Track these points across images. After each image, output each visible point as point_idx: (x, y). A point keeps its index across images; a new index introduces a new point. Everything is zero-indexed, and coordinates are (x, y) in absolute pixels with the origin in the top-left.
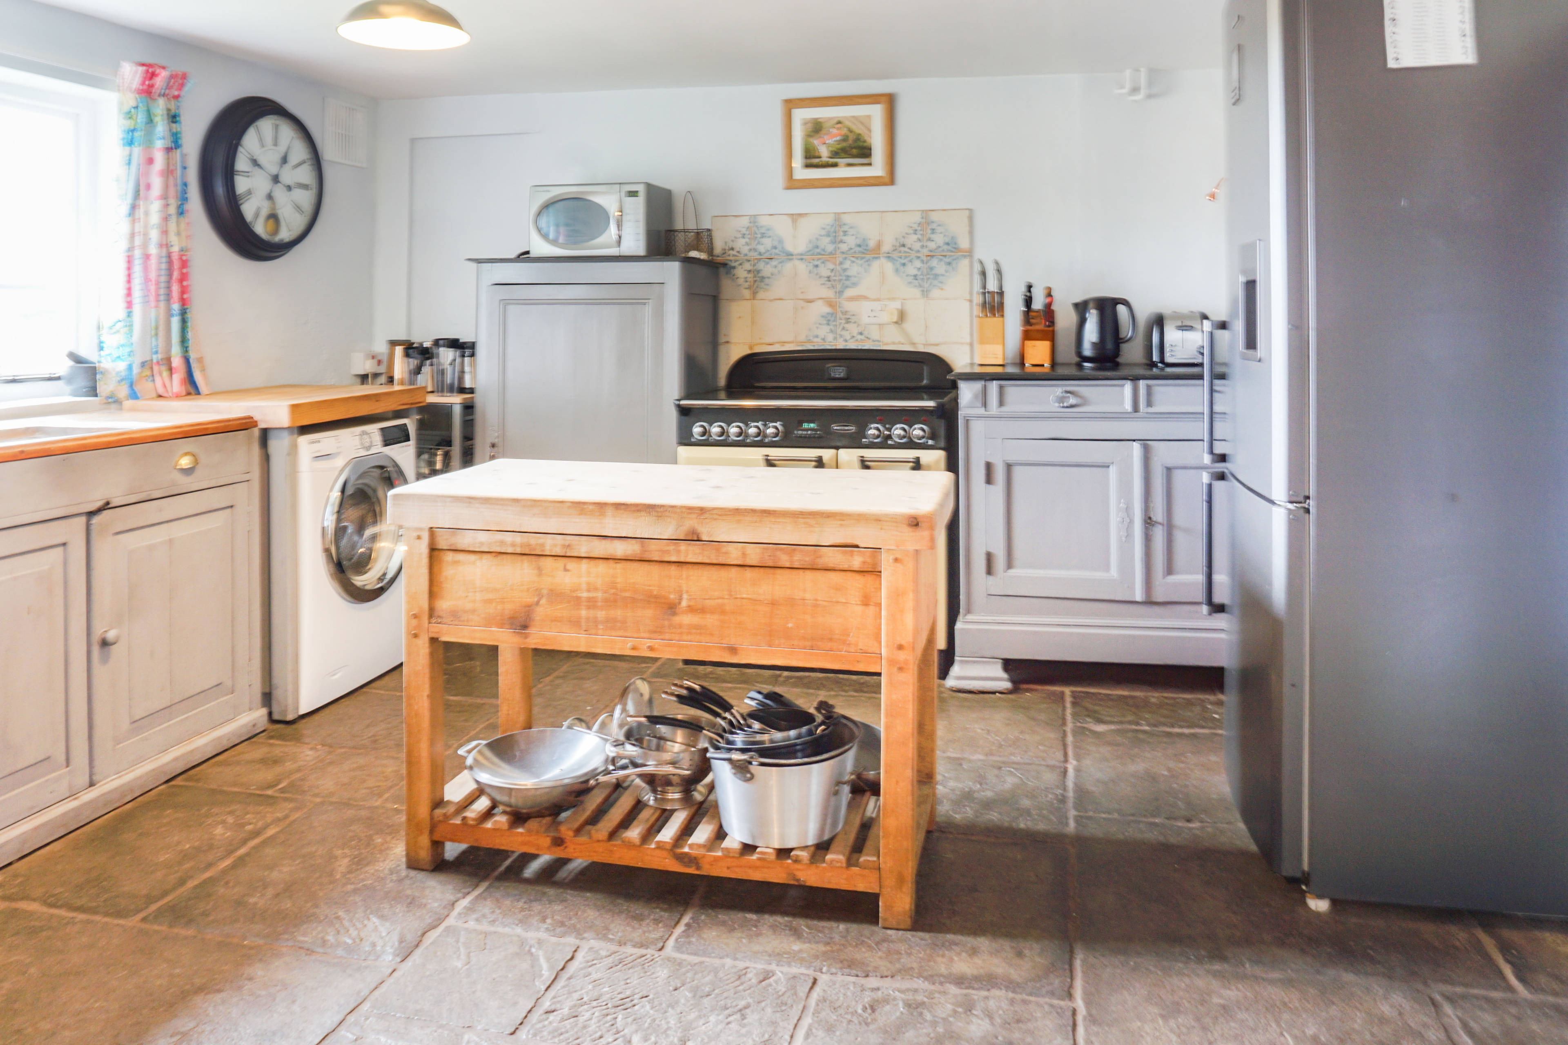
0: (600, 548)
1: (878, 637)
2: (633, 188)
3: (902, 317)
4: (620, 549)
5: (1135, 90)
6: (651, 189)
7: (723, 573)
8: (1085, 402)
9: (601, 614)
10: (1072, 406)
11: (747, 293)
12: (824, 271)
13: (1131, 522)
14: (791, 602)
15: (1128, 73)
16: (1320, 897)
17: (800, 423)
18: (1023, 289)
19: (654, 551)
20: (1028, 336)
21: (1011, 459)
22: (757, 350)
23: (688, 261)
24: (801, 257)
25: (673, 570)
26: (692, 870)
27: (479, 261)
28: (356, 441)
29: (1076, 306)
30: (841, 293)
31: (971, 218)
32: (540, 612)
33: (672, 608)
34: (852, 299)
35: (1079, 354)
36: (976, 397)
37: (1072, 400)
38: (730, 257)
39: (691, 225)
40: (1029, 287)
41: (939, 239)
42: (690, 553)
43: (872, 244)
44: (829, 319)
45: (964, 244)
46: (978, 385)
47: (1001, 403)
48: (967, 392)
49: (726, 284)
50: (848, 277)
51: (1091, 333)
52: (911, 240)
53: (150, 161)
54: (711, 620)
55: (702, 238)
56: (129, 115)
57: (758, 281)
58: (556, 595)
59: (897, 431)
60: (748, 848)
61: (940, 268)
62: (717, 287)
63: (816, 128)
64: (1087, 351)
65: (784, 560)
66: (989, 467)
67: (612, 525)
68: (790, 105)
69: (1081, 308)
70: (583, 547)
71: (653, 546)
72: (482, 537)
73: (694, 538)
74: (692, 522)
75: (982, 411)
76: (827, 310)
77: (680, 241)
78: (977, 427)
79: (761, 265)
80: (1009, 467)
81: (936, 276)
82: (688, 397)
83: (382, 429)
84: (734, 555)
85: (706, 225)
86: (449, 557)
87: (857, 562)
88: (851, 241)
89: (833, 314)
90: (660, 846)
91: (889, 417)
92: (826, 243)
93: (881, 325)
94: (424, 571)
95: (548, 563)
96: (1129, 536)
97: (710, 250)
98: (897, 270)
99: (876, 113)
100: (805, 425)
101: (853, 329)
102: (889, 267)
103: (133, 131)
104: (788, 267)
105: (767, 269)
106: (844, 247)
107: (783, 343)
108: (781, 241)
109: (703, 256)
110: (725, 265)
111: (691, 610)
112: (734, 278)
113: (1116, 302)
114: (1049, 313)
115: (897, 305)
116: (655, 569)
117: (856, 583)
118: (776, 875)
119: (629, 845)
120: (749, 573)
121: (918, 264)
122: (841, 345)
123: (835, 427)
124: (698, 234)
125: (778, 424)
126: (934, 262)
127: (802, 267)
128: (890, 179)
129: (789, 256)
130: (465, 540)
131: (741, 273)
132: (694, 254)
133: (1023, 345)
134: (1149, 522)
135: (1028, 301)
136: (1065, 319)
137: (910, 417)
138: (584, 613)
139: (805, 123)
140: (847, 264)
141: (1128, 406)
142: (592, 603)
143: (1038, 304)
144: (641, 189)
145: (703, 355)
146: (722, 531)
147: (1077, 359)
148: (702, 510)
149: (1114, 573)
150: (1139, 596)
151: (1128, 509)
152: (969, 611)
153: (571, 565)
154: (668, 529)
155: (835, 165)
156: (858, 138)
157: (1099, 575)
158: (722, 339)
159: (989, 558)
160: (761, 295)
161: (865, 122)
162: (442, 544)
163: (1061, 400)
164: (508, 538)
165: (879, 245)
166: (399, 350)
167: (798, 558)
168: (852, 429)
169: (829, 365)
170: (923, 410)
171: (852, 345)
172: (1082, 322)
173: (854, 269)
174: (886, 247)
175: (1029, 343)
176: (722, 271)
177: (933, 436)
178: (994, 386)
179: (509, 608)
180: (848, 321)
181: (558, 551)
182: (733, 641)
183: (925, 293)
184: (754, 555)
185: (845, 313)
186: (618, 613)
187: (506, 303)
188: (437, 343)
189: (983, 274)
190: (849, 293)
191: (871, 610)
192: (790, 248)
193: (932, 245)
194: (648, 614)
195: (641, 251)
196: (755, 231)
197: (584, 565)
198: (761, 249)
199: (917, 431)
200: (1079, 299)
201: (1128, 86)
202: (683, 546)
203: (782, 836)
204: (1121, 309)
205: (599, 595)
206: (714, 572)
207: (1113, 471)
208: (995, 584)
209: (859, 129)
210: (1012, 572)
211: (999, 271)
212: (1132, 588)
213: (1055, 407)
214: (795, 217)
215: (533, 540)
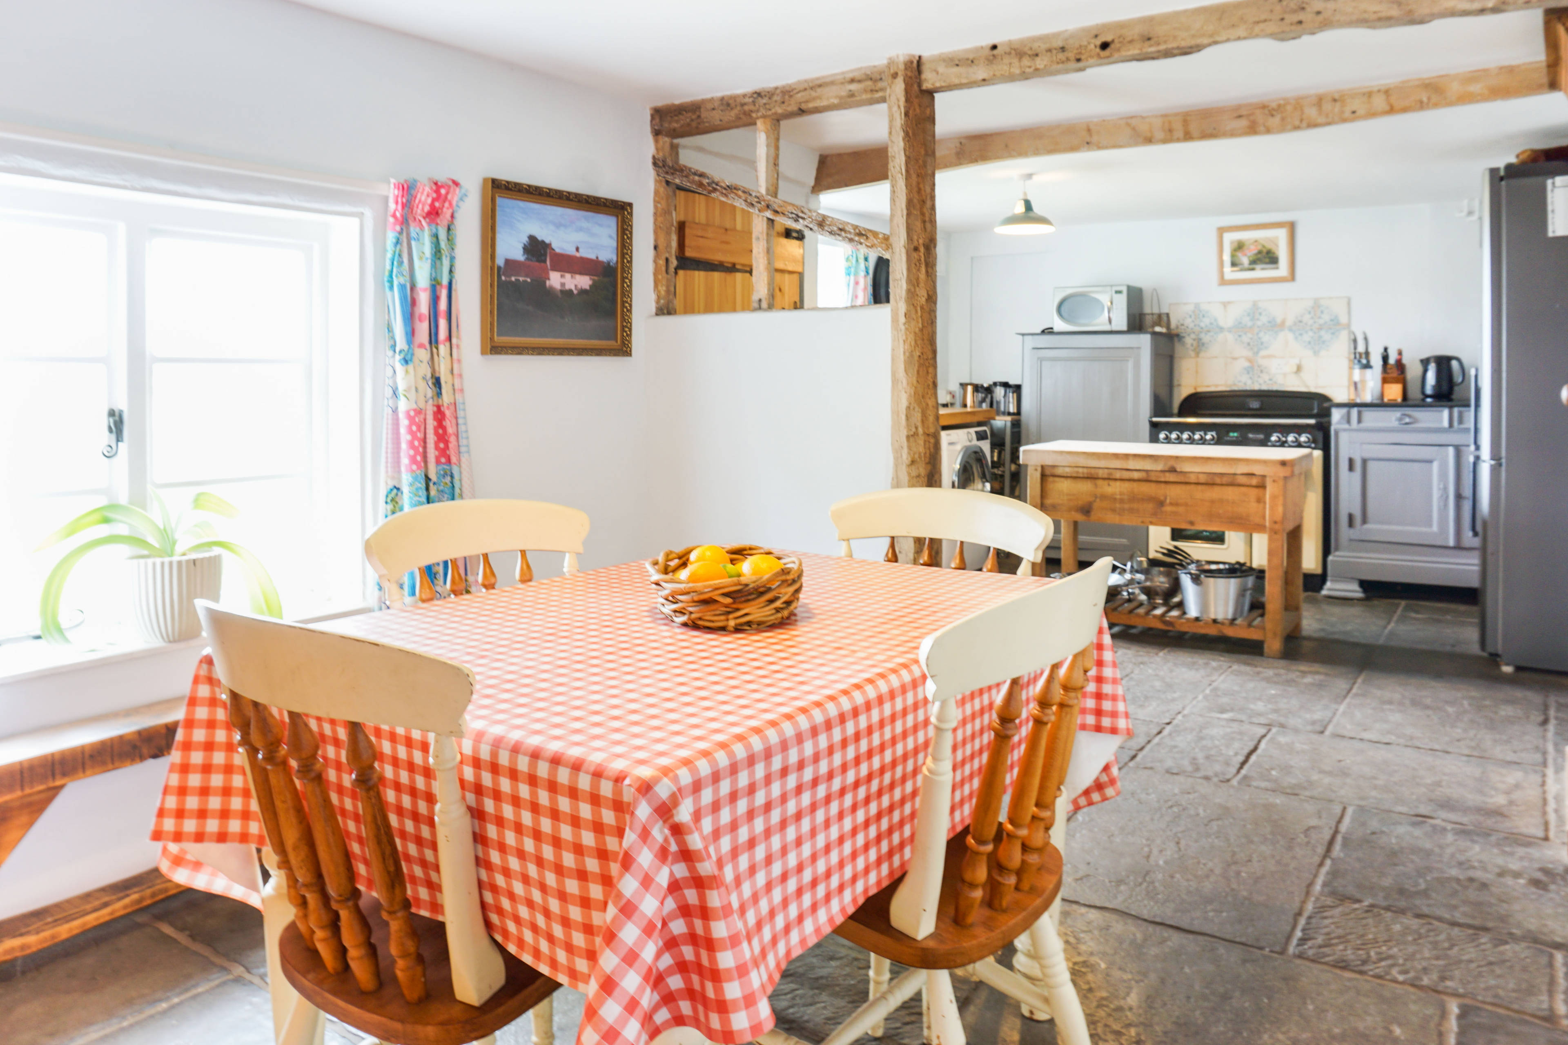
0: (1126, 475)
1: (1264, 517)
2: (1119, 289)
3: (1299, 369)
4: (1136, 475)
5: (1470, 213)
6: (1130, 289)
7: (1188, 487)
8: (1415, 421)
9: (1126, 506)
10: (1407, 424)
11: (1192, 354)
12: (1245, 339)
13: (1447, 497)
14: (1221, 501)
15: (1465, 202)
16: (1507, 664)
17: (1228, 432)
18: (1382, 350)
19: (1153, 477)
20: (1385, 381)
21: (1366, 455)
22: (1200, 390)
23: (1154, 334)
24: (1230, 330)
25: (1163, 486)
26: (1170, 628)
27: (1023, 335)
28: (965, 437)
29: (1422, 361)
30: (1257, 353)
31: (1349, 304)
32: (1097, 505)
33: (1161, 503)
34: (1264, 357)
35: (1423, 392)
36: (1342, 418)
37: (1407, 420)
38: (1181, 330)
39: (1156, 311)
40: (1386, 349)
41: (1326, 317)
42: (1171, 477)
43: (1279, 321)
44: (1249, 370)
45: (1344, 320)
46: (1344, 411)
47: (1360, 421)
48: (1337, 415)
49: (1178, 348)
50: (1262, 343)
51: (1431, 378)
52: (1307, 318)
53: (857, 283)
54: (1181, 509)
55: (1162, 318)
56: (847, 259)
57: (1200, 346)
58: (1104, 497)
59: (1291, 438)
60: (1197, 619)
61: (1326, 336)
62: (1173, 349)
63: (1240, 247)
64: (1429, 390)
65: (1218, 480)
66: (1351, 462)
67: (1132, 464)
68: (1222, 231)
69: (1425, 362)
70: (1118, 475)
71: (1152, 474)
72: (1067, 470)
73: (1173, 470)
74: (1172, 463)
75: (1346, 426)
76: (1247, 364)
77: (1148, 320)
78: (1344, 438)
79: (1202, 336)
80: (1365, 462)
81: (1324, 342)
82: (1156, 416)
83: (976, 432)
84: (1193, 479)
85: (1165, 310)
86: (1051, 479)
87: (1254, 481)
88: (1264, 319)
89: (1252, 368)
90: (1155, 616)
91: (1285, 430)
92: (1247, 321)
93: (1285, 375)
94: (1038, 485)
95: (1100, 482)
96: (1446, 505)
97: (1168, 326)
98: (1296, 338)
99: (1281, 234)
100: (1231, 434)
101: (1265, 377)
102: (1290, 336)
103: (850, 267)
104: (1221, 337)
105: (1206, 338)
106: (1259, 323)
107: (1217, 386)
108: (1216, 320)
109: (1164, 330)
110: (1178, 335)
111: (1171, 504)
112: (1184, 344)
113: (1449, 359)
114: (1400, 366)
115: (1297, 361)
116: (1153, 485)
117: (1254, 492)
118: (1212, 631)
119: (1138, 615)
120: (1200, 487)
121: (1310, 334)
122: (1256, 387)
123: (1251, 436)
124: (1160, 316)
125: (1214, 433)
126: (1323, 333)
127: (1230, 337)
128: (1292, 277)
129: (1221, 329)
130: (1059, 471)
131: (1189, 340)
132: (1158, 329)
133: (1383, 388)
134: (1459, 497)
135: (1385, 359)
136: (1413, 371)
137: (1299, 429)
138: (1118, 505)
139: (1232, 243)
140: (1261, 334)
141: (1446, 424)
142: (1122, 501)
143: (1392, 361)
144: (1125, 290)
145: (1163, 393)
146: (1187, 468)
147: (1421, 396)
148: (1177, 457)
149: (1435, 528)
150: (1451, 543)
151: (1445, 489)
152: (1337, 549)
153: (1112, 483)
154: (1160, 467)
155: (1253, 269)
156: (1269, 252)
157: (1424, 529)
158: (1176, 383)
159: (1351, 517)
160: (1202, 354)
161: (1275, 241)
162: (1048, 472)
163: (1400, 419)
164: (1080, 470)
165: (1283, 323)
166: (970, 389)
167: (1225, 480)
168: (1261, 436)
169: (1248, 400)
170: (1308, 426)
171: (1265, 387)
172: (1425, 371)
173: (1266, 338)
174: (1289, 323)
175: (1387, 386)
176: (1176, 339)
177: (1314, 441)
178: (1354, 411)
179: (1080, 503)
180: (1262, 371)
181: (1105, 476)
182: (1192, 519)
183: (1316, 353)
184: (1203, 479)
185: (1259, 366)
186: (1135, 506)
187: (1041, 360)
188: (995, 384)
189: (1355, 341)
190: (1263, 353)
191: (1261, 505)
192: (1222, 323)
193: (1321, 321)
194: (1150, 506)
195: (1124, 327)
196: (1198, 314)
197: (1118, 483)
198: (1202, 325)
199: (1303, 438)
200: (1424, 356)
201: (1466, 211)
202: (1167, 474)
203: (1216, 613)
204: (1454, 364)
205: (1126, 497)
206: (1184, 487)
207: (1435, 465)
208: (1354, 533)
209: (1269, 246)
210: (1366, 526)
211: (1366, 339)
212: (1447, 539)
213: (1395, 424)
214: (1225, 304)
215: (1093, 471)
